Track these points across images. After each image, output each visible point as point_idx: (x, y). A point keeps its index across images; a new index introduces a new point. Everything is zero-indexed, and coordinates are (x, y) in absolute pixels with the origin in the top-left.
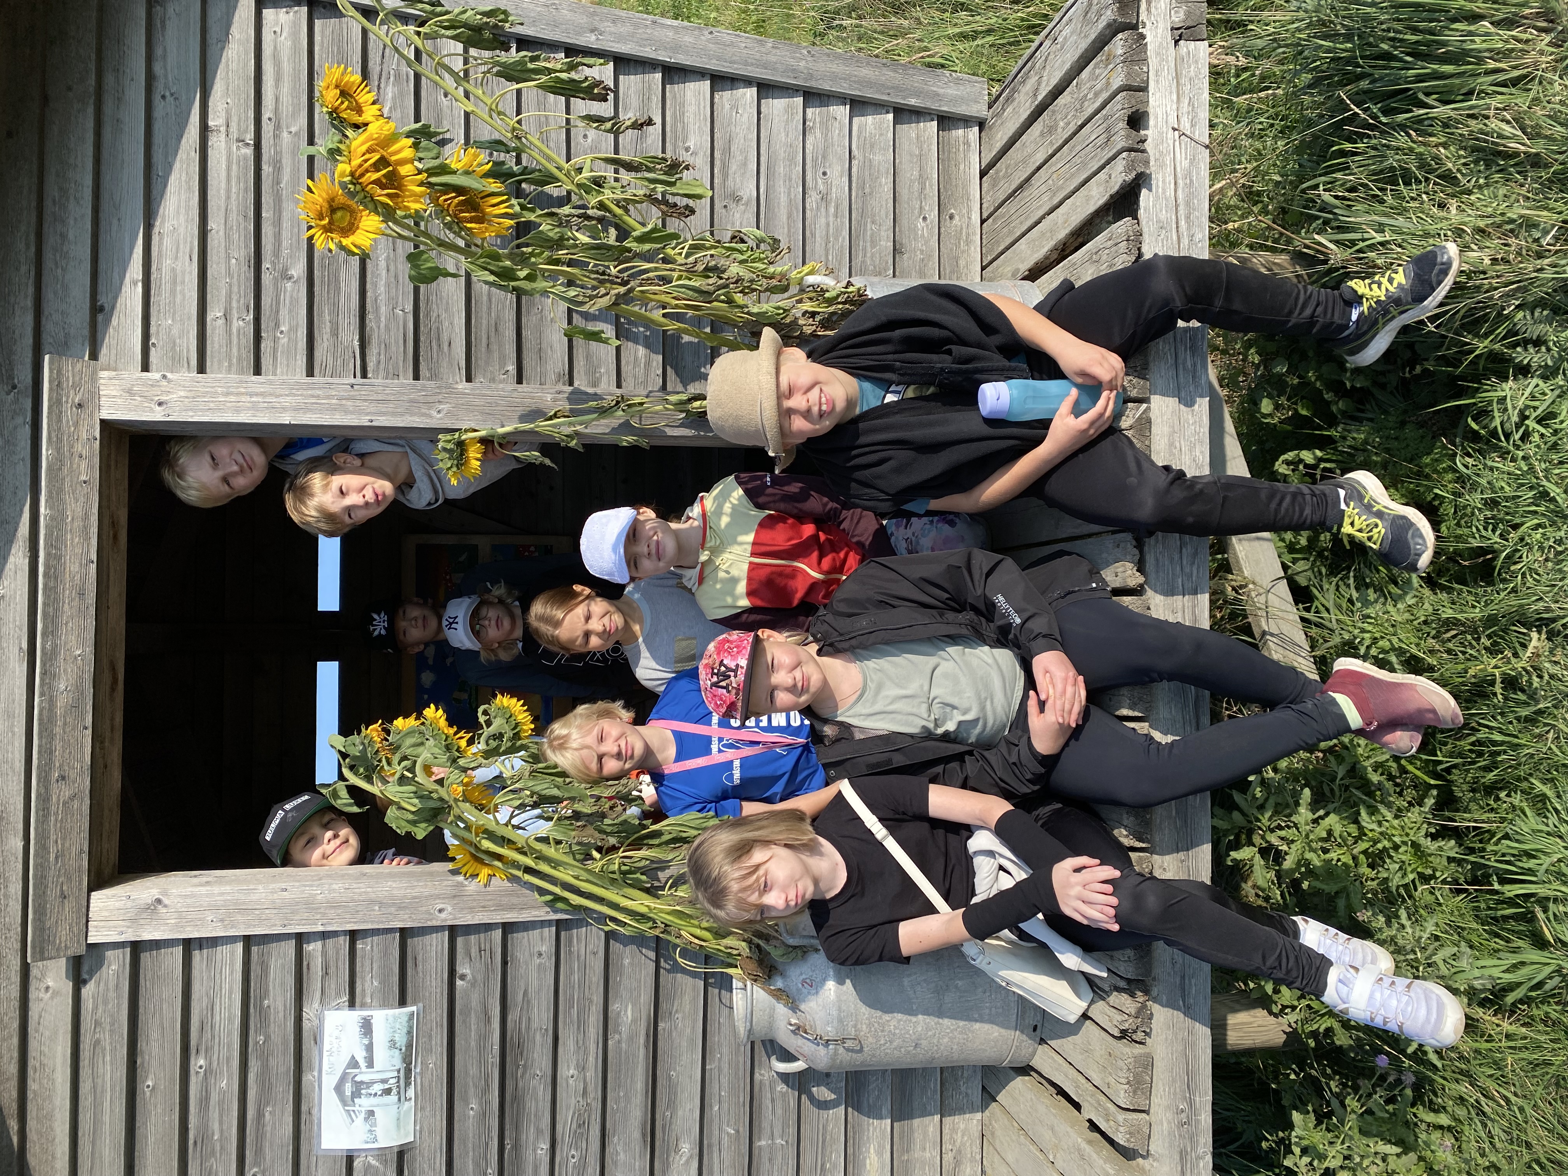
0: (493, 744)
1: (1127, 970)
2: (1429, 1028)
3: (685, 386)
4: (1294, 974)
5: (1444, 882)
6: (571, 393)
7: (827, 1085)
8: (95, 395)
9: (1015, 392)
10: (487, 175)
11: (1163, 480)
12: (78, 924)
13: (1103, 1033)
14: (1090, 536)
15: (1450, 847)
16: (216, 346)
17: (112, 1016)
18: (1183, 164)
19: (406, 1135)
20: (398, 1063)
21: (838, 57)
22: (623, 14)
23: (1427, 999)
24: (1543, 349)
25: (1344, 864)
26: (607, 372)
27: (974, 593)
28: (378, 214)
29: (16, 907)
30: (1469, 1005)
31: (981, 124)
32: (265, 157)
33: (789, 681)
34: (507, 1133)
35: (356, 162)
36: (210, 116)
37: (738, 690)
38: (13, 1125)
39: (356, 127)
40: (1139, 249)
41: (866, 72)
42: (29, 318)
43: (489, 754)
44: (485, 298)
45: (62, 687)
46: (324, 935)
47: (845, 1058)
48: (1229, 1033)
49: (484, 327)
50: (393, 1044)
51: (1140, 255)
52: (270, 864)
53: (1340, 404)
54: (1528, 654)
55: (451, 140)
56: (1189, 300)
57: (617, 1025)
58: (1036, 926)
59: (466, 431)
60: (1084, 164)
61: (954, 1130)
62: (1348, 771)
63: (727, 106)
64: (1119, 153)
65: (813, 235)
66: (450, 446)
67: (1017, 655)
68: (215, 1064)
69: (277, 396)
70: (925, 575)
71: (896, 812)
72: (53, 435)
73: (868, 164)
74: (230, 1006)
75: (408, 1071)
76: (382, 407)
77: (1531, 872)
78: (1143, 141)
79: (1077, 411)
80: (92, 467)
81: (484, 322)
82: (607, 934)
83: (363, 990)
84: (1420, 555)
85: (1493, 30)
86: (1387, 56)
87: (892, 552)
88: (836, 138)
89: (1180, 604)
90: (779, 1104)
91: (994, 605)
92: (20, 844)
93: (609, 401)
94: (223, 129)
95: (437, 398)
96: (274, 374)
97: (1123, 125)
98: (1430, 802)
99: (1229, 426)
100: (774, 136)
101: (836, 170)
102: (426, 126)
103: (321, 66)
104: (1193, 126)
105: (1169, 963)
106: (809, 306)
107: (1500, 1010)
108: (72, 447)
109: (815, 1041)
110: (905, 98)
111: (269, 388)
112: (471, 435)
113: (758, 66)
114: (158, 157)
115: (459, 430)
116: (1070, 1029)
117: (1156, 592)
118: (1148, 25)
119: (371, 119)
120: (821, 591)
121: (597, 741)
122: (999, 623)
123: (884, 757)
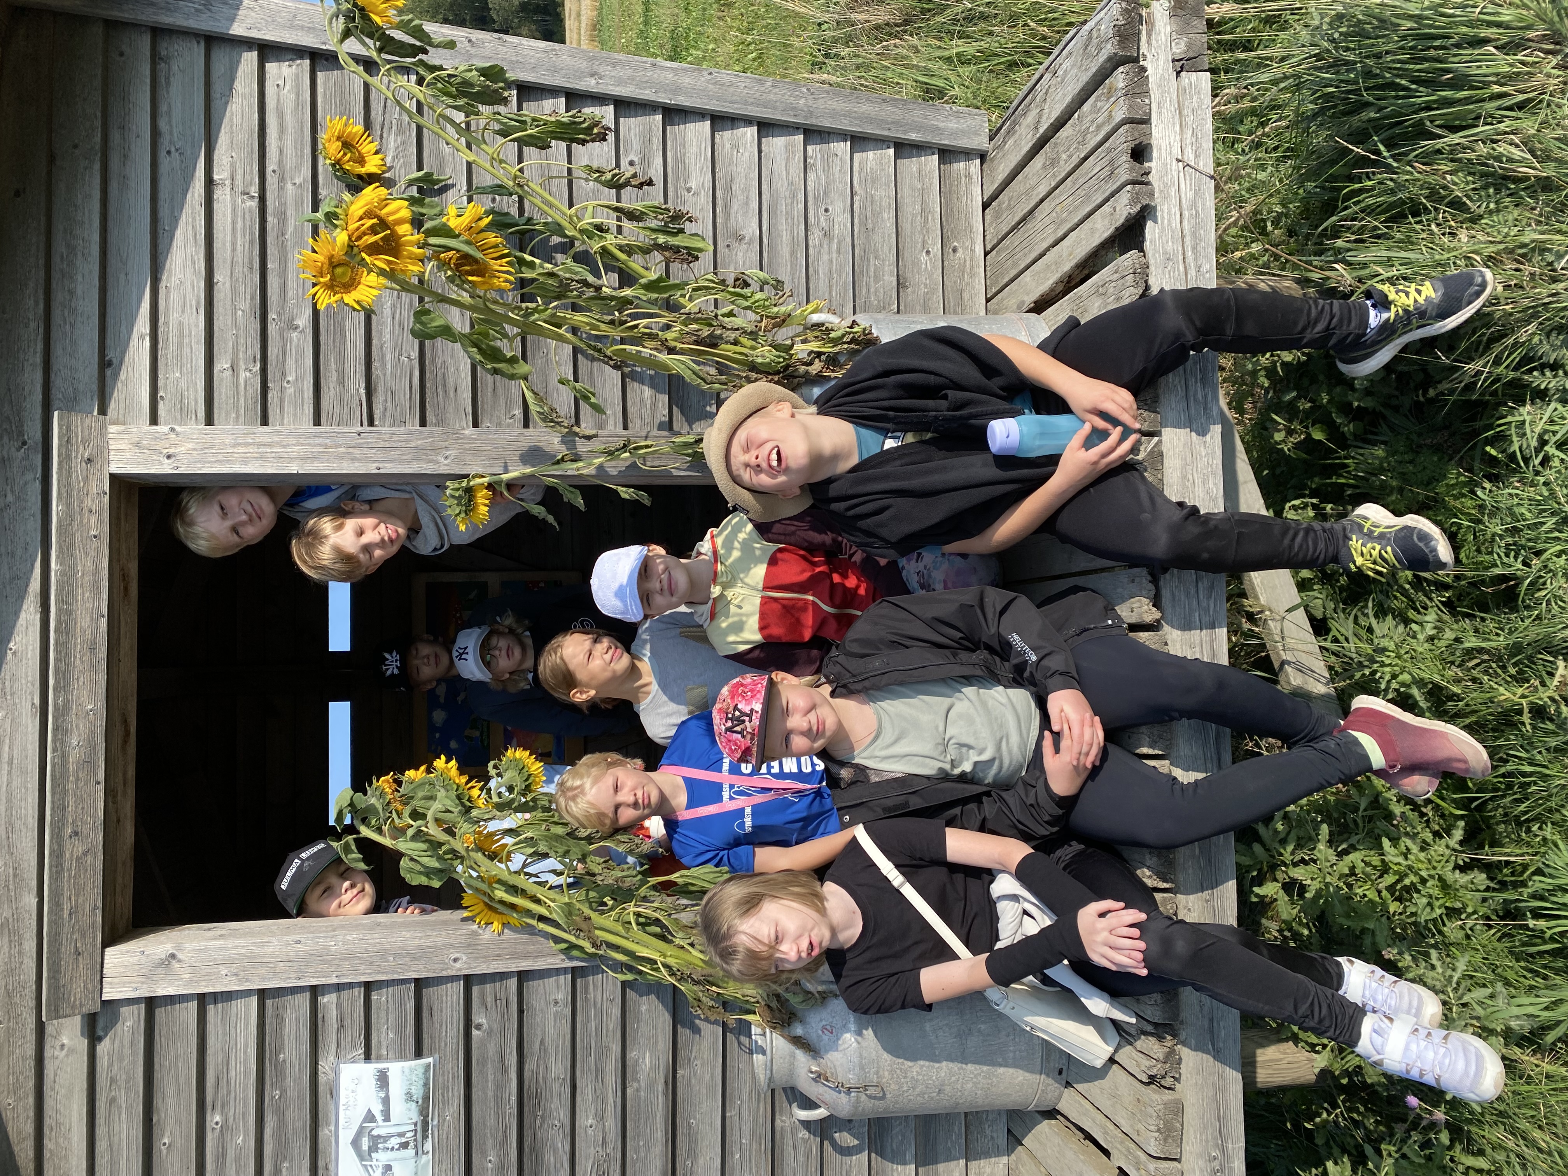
1: (1154, 1013)
2: (1468, 1082)
3: (690, 427)
4: (1327, 1023)
7: (849, 1131)
8: (103, 450)
9: (1025, 429)
11: (1179, 514)
12: (92, 980)
13: (1131, 1078)
14: (1102, 570)
15: (1479, 879)
16: (223, 397)
17: (127, 1073)
18: (1188, 194)
20: (415, 1116)
21: (838, 93)
22: (623, 57)
23: (1465, 1051)
24: (1561, 373)
25: (1370, 901)
26: (614, 413)
27: (988, 632)
30: (1506, 1045)
31: (983, 157)
32: (270, 209)
33: (805, 726)
36: (215, 169)
37: (753, 735)
40: (1146, 282)
41: (866, 108)
42: (38, 376)
45: (75, 742)
46: (339, 988)
47: (868, 1106)
48: (1259, 1070)
50: (409, 1097)
51: (1147, 288)
52: (286, 915)
53: (1352, 428)
54: (1556, 683)
55: (453, 186)
56: (1201, 332)
57: (635, 1072)
58: (1062, 973)
59: (474, 477)
60: (1088, 197)
61: (979, 1174)
62: (1371, 802)
63: (728, 146)
64: (1123, 186)
65: (816, 272)
66: (458, 493)
67: (1031, 694)
68: (231, 1120)
69: (285, 446)
70: (937, 614)
71: (912, 857)
72: (63, 490)
73: (870, 199)
74: (245, 1060)
75: (425, 1124)
76: (391, 454)
78: (1147, 174)
79: (1088, 444)
80: (102, 522)
82: (624, 984)
83: (379, 1042)
85: (1497, 54)
86: (1393, 86)
87: (905, 590)
88: (837, 174)
89: (1197, 638)
90: (801, 1150)
91: (1009, 644)
92: (34, 901)
93: (617, 442)
94: (228, 182)
95: (443, 444)
96: (282, 424)
97: (1126, 157)
98: (1458, 834)
99: (1241, 452)
100: (775, 174)
101: (838, 206)
102: (429, 175)
103: (324, 118)
104: (1197, 156)
105: (1197, 1008)
106: (814, 346)
107: (1539, 1050)
108: (82, 502)
109: (837, 1089)
110: (905, 133)
111: (276, 439)
112: (479, 481)
113: (758, 105)
114: (164, 211)
115: (466, 476)
116: (1097, 1074)
117: (1173, 627)
118: (1149, 57)
119: (374, 169)
120: (832, 625)
121: (612, 791)
122: (1015, 661)
123: (900, 800)
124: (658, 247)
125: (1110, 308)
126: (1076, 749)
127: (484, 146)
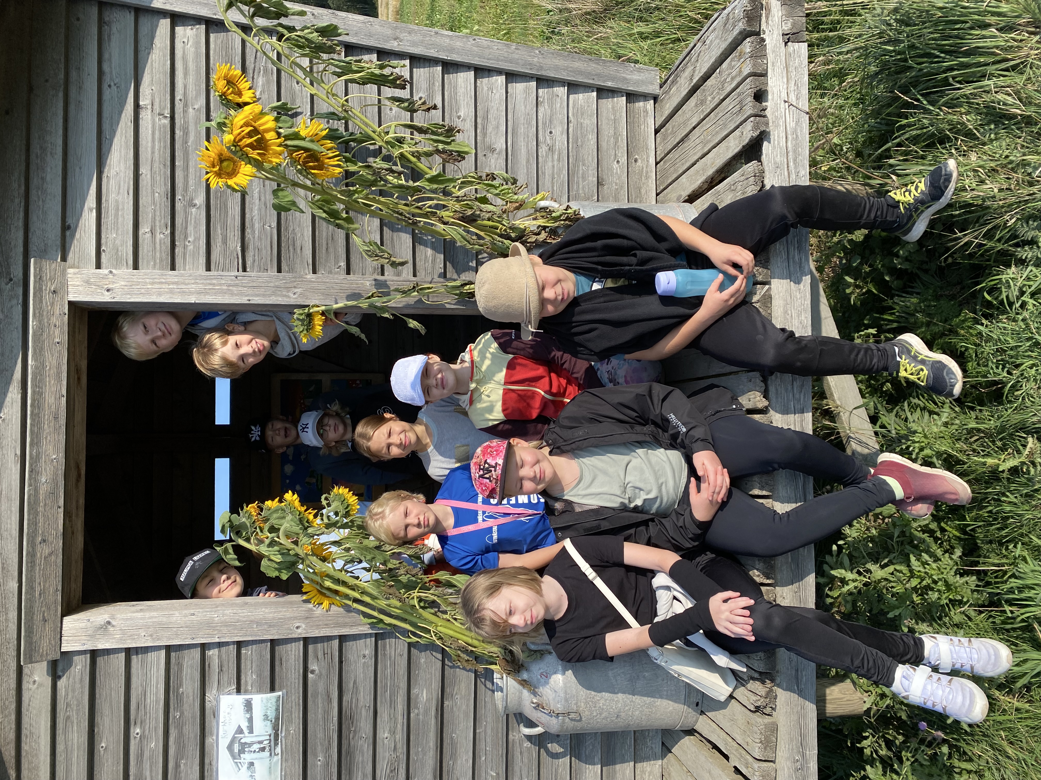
1: (760, 666)
2: (964, 711)
3: (459, 275)
4: (872, 671)
5: (972, 604)
6: (382, 280)
7: (557, 743)
8: (64, 285)
9: (680, 278)
10: (324, 138)
11: (782, 336)
12: (54, 639)
13: (743, 708)
14: (730, 373)
15: (974, 581)
16: (145, 251)
17: (77, 700)
18: (791, 124)
20: (270, 730)
21: (560, 55)
22: (416, 27)
23: (963, 689)
24: (1036, 246)
26: (407, 266)
27: (655, 412)
28: (251, 164)
29: (13, 627)
30: (990, 688)
31: (655, 99)
32: (177, 125)
33: (532, 474)
34: (343, 776)
35: (236, 132)
36: (141, 98)
37: (497, 480)
38: (12, 773)
39: (238, 105)
40: (762, 182)
41: (578, 65)
42: (21, 234)
43: (329, 526)
45: (43, 480)
46: (220, 645)
47: (570, 726)
48: (827, 705)
49: (324, 237)
50: (266, 717)
51: (763, 186)
52: (183, 597)
53: (896, 283)
54: (1027, 452)
55: (301, 113)
56: (798, 215)
57: (416, 703)
58: (698, 638)
59: (313, 306)
60: (725, 125)
61: (643, 772)
63: (486, 88)
64: (749, 118)
65: (544, 173)
66: (302, 317)
67: (682, 454)
68: (147, 732)
69: (186, 285)
70: (621, 400)
71: (602, 561)
72: (37, 311)
73: (580, 125)
74: (157, 693)
75: (276, 735)
76: (258, 291)
77: (1030, 599)
78: (764, 110)
79: (722, 288)
80: (63, 333)
81: (325, 234)
82: (410, 644)
83: (246, 681)
84: (953, 386)
85: (998, 33)
87: (601, 385)
88: (558, 109)
89: (792, 418)
90: (526, 755)
91: (668, 421)
92: (16, 585)
93: (408, 286)
94: (150, 107)
95: (293, 285)
96: (185, 270)
97: (750, 99)
98: (958, 551)
99: (823, 298)
100: (517, 107)
101: (559, 131)
102: (285, 104)
103: (214, 65)
104: (797, 99)
105: (787, 662)
106: (541, 222)
107: (1010, 692)
108: (50, 319)
109: (550, 714)
110: (604, 82)
111: (181, 279)
112: (316, 309)
113: (506, 61)
114: (106, 126)
115: (308, 306)
116: (721, 705)
117: (776, 411)
118: (767, 32)
119: (248, 100)
120: (551, 408)
121: (403, 516)
122: (671, 432)
123: (595, 524)
124: (438, 151)
125: (738, 199)
126: (711, 490)
127: (323, 85)
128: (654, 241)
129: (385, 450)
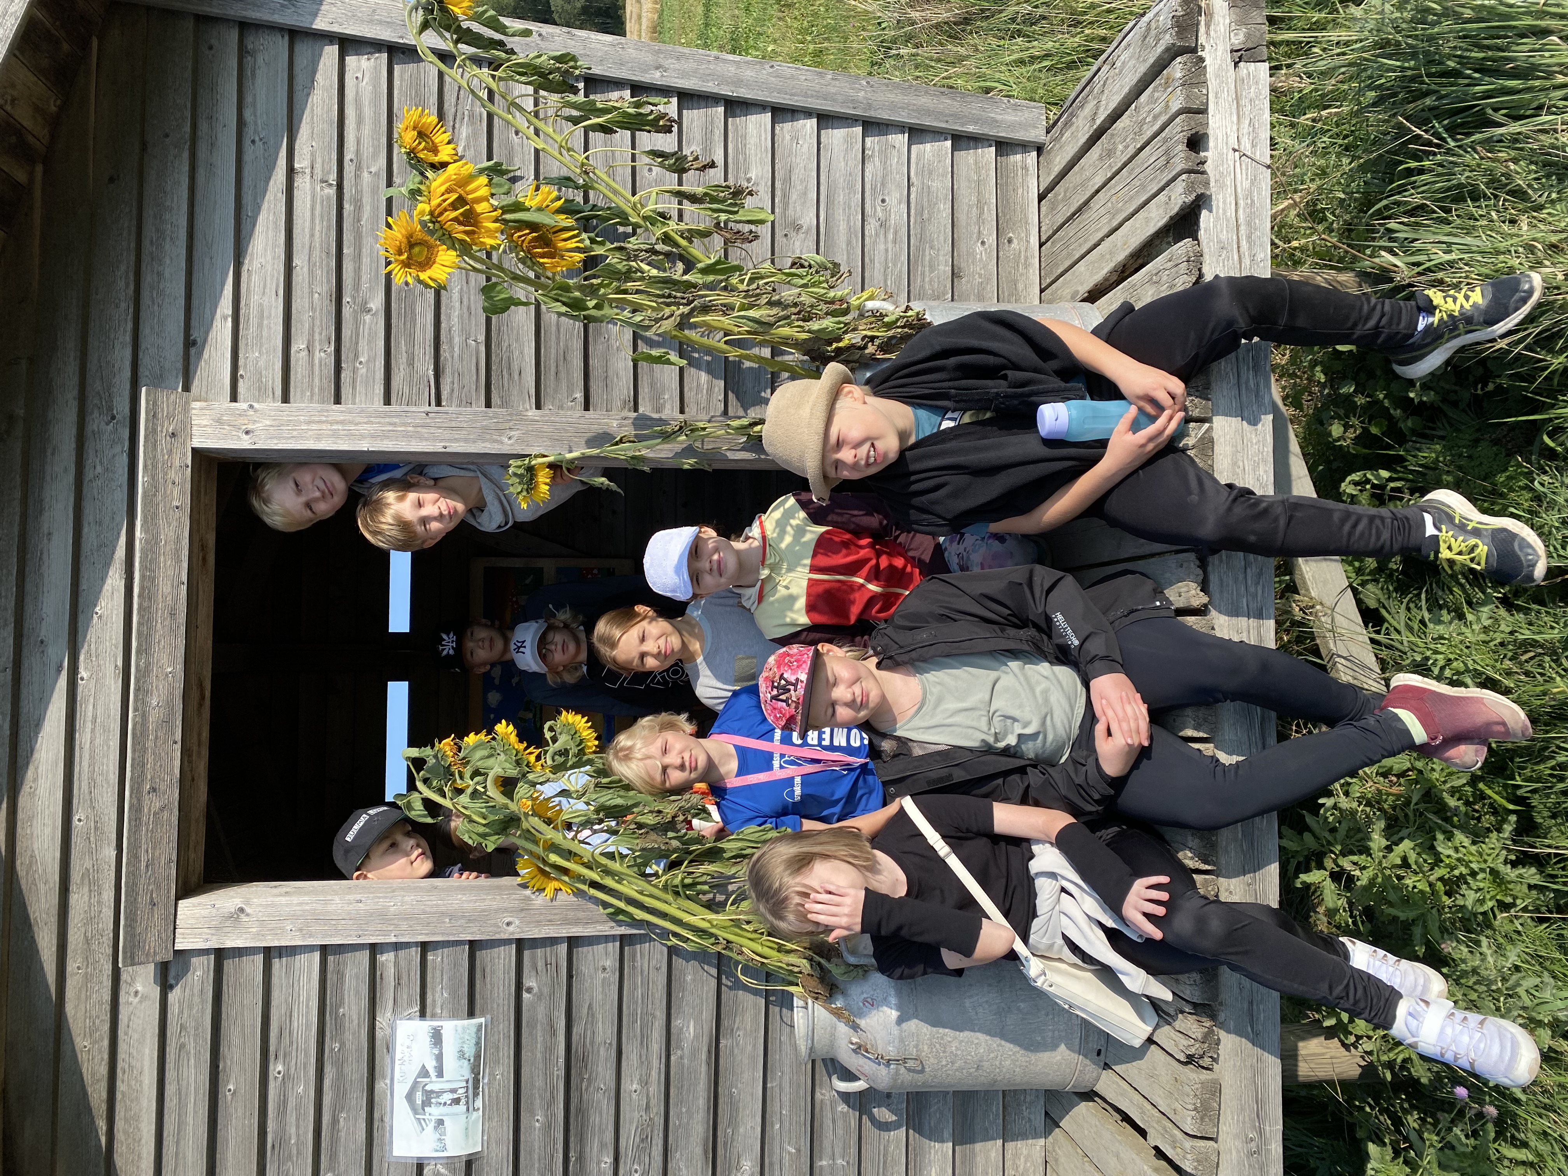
0: (560, 760)
1: (1193, 993)
2: (1504, 1067)
3: (745, 410)
4: (1362, 1004)
5: (1525, 909)
6: (635, 419)
7: (888, 1106)
8: (186, 425)
9: (1074, 413)
10: (559, 211)
11: (1226, 498)
12: (165, 931)
13: (1169, 1058)
14: (1152, 555)
15: (1531, 874)
16: (299, 376)
17: (196, 1021)
18: (1244, 184)
19: (475, 1145)
20: (467, 1074)
21: (897, 86)
22: (686, 51)
23: (1501, 1035)
25: (1421, 891)
26: (671, 397)
27: (1035, 611)
28: (456, 250)
29: (108, 913)
30: (1553, 1037)
31: (1040, 149)
32: (347, 197)
33: (848, 697)
34: (572, 1145)
35: (435, 202)
36: (296, 158)
37: (798, 703)
38: (102, 1125)
39: (434, 167)
40: (1200, 270)
41: (924, 101)
42: (128, 353)
43: (558, 769)
44: (554, 328)
45: (154, 703)
46: (397, 947)
47: (907, 1080)
48: (1300, 1064)
49: (553, 356)
50: (462, 1055)
51: (1201, 276)
53: (1409, 423)
55: (522, 178)
56: (1253, 320)
57: (679, 1040)
59: (536, 456)
60: (1143, 187)
61: (1016, 1156)
62: (1424, 796)
63: (788, 137)
64: (1179, 175)
65: (872, 261)
66: (520, 471)
68: (293, 1069)
69: (356, 424)
70: (984, 591)
71: (959, 829)
72: (149, 462)
73: (927, 190)
74: (307, 1013)
75: (476, 1081)
76: (456, 435)
78: (1203, 163)
79: (1135, 427)
80: (184, 493)
81: (553, 351)
82: (670, 948)
83: (434, 1001)
84: (1533, 566)
85: (1562, 44)
86: (1456, 74)
87: (949, 569)
88: (894, 166)
89: (1245, 625)
90: (840, 1123)
91: (1053, 623)
92: (114, 853)
93: (674, 426)
94: (308, 171)
95: (507, 425)
96: (354, 403)
97: (1182, 147)
98: (1508, 828)
99: (1294, 446)
100: (834, 165)
101: (895, 197)
102: (498, 164)
103: (400, 109)
104: (1253, 146)
105: (1236, 990)
106: (868, 331)
108: (166, 474)
109: (877, 1060)
110: (963, 125)
111: (348, 417)
112: (541, 460)
113: (818, 98)
114: (247, 199)
115: (529, 455)
116: (1134, 1054)
117: (1220, 612)
118: (1208, 48)
119: (446, 159)
121: (660, 753)
123: (944, 773)
125: (1163, 295)
127: (553, 135)
128: (1036, 358)
129: (636, 662)
